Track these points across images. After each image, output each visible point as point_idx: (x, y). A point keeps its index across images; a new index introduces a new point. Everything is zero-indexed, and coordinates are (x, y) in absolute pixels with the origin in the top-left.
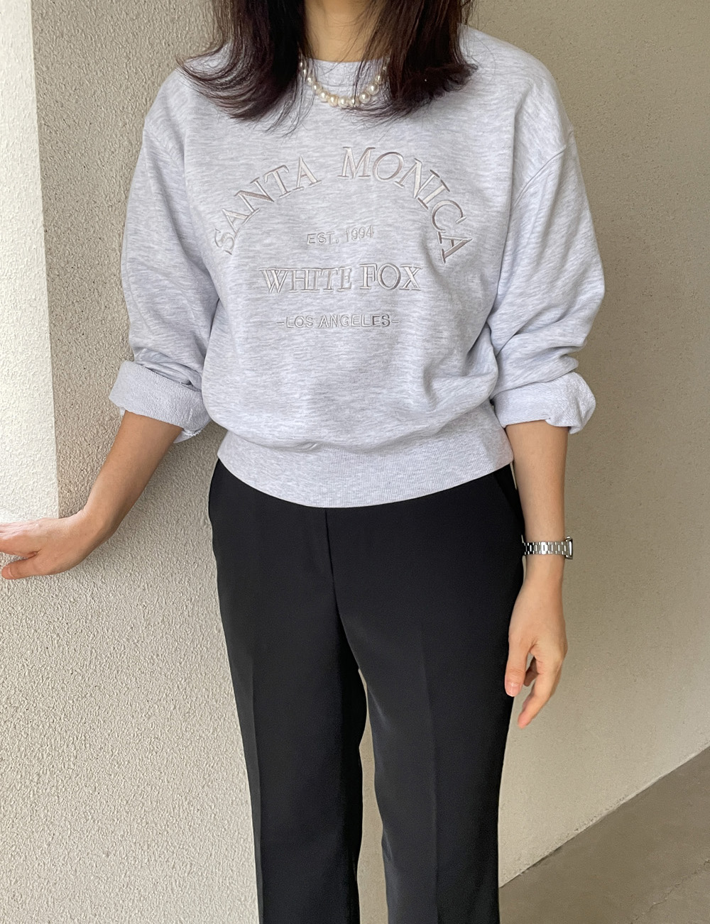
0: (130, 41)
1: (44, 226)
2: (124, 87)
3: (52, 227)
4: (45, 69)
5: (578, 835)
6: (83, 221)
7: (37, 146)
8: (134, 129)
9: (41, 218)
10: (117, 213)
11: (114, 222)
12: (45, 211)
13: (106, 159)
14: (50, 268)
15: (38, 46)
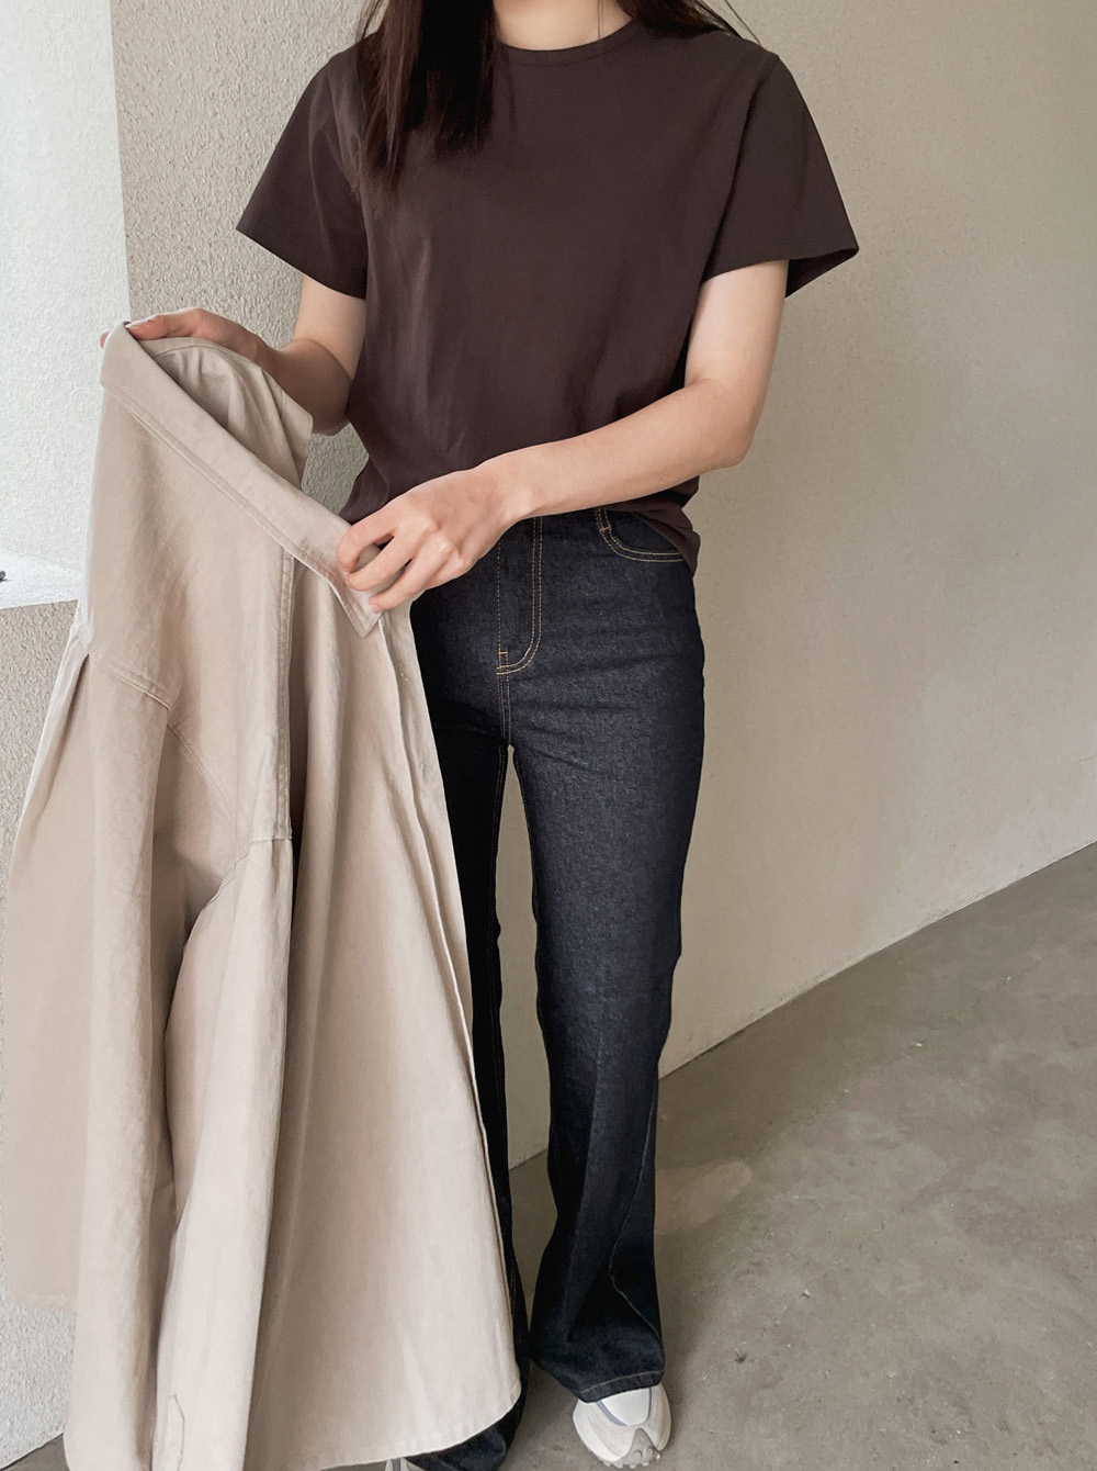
0: (220, 15)
1: (126, 229)
2: (214, 70)
3: (133, 231)
4: (123, 45)
5: (765, 1017)
6: (169, 226)
7: (115, 137)
8: (226, 121)
9: (122, 221)
10: (207, 218)
11: (204, 229)
12: (127, 212)
13: (194, 155)
14: (133, 279)
15: (116, 19)
